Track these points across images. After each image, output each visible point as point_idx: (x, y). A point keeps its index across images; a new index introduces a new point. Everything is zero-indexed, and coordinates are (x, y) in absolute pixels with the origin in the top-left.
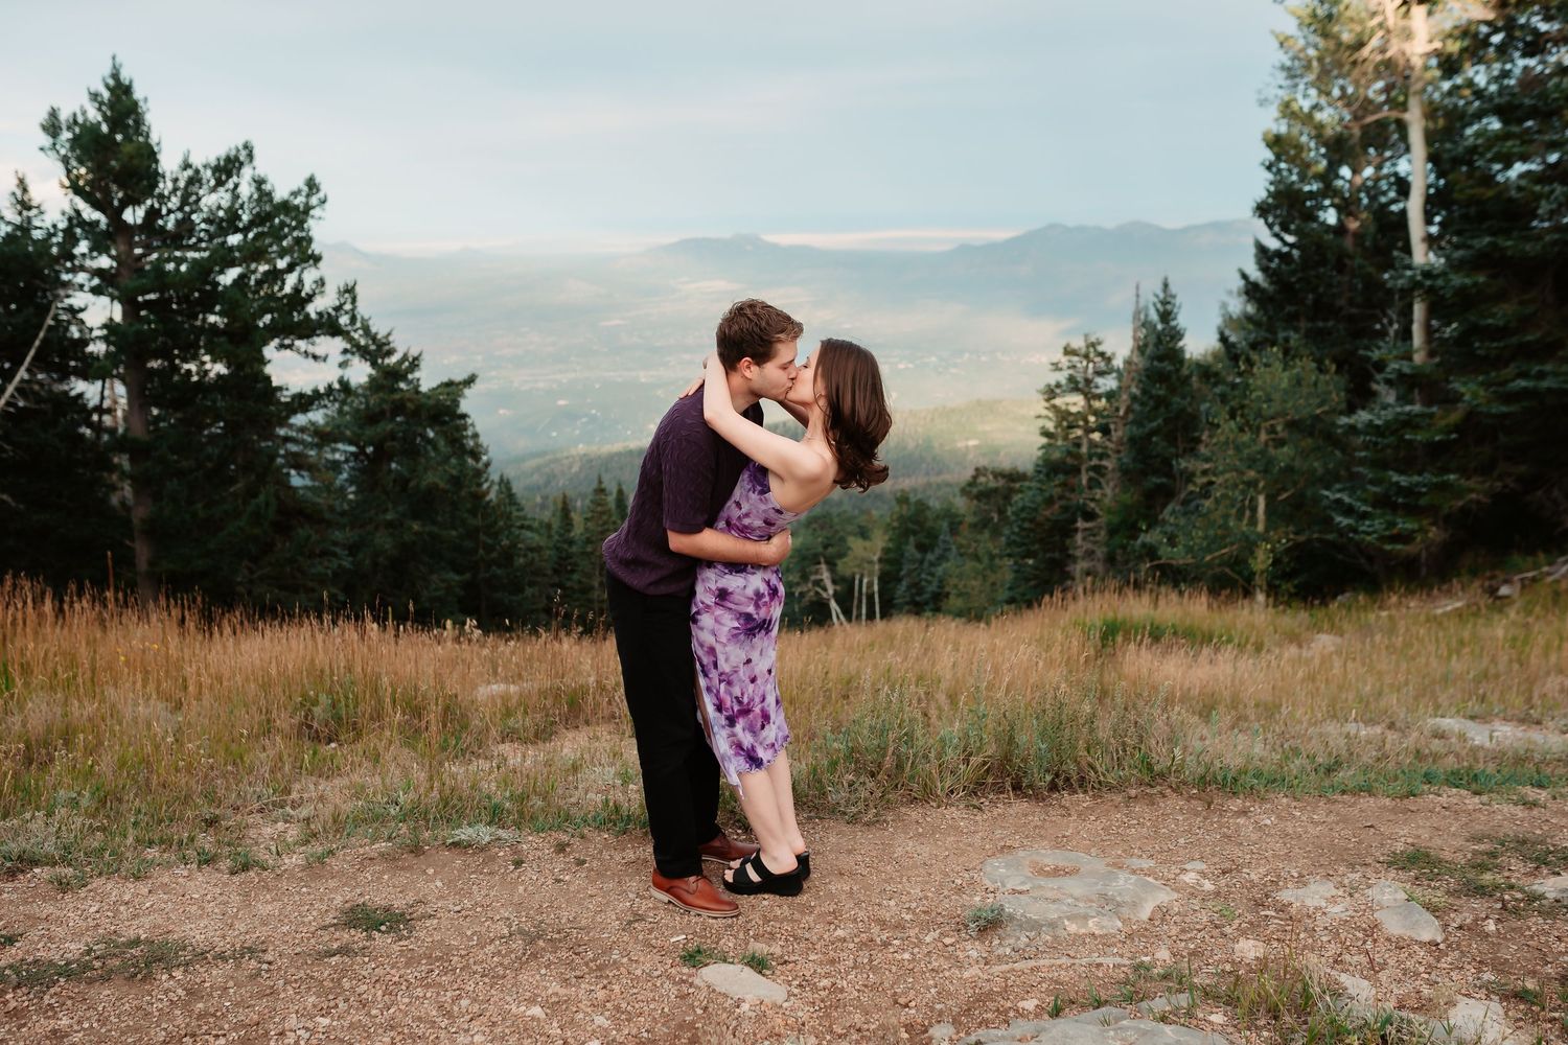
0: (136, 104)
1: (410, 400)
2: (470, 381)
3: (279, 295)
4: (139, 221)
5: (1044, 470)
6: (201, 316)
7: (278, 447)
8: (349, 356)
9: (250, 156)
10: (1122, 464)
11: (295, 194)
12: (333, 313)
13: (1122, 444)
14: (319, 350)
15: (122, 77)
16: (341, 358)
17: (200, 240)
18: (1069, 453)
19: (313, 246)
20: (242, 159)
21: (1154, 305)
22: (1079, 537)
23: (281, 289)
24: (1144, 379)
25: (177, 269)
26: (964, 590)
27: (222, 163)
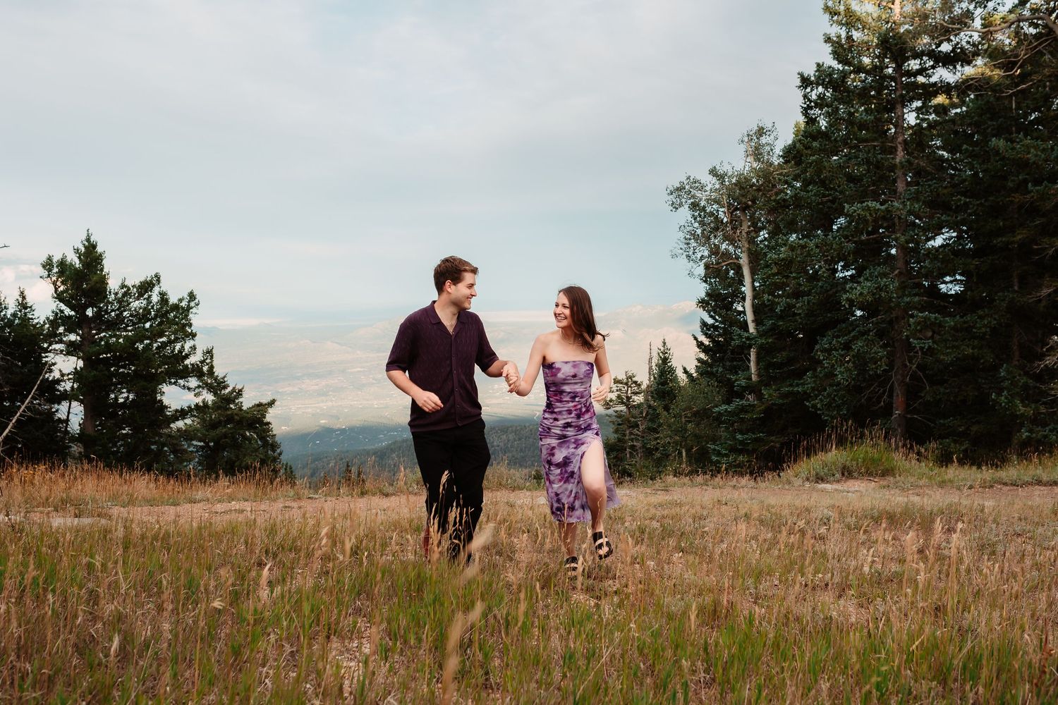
0: (99, 254)
1: (236, 414)
2: (272, 403)
3: (170, 355)
4: (95, 315)
6: (127, 367)
8: (201, 389)
9: (159, 281)
11: (181, 300)
12: (200, 365)
13: (644, 433)
14: (191, 385)
15: (91, 241)
16: (196, 391)
17: (128, 326)
18: (619, 440)
19: (192, 328)
20: (154, 282)
21: (659, 354)
23: (172, 351)
25: (118, 341)
27: (143, 285)
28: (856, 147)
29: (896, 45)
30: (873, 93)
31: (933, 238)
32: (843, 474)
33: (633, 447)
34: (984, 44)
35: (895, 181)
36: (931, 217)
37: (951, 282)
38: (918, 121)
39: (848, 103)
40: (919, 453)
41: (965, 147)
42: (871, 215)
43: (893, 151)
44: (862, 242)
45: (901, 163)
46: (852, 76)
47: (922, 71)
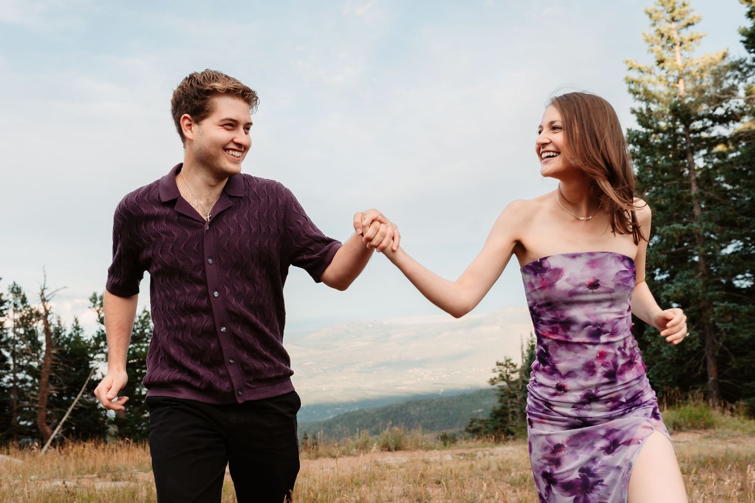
5: (494, 415)
13: (521, 401)
18: (503, 407)
21: (527, 343)
28: (661, 185)
29: (683, 112)
30: (670, 146)
31: (725, 247)
32: (674, 429)
33: (513, 412)
34: (748, 108)
35: (692, 208)
36: (722, 232)
37: (742, 279)
38: (705, 164)
39: (652, 155)
40: (732, 410)
41: (742, 180)
42: (677, 234)
43: (689, 186)
44: (672, 254)
45: (695, 195)
46: (654, 136)
47: (704, 129)
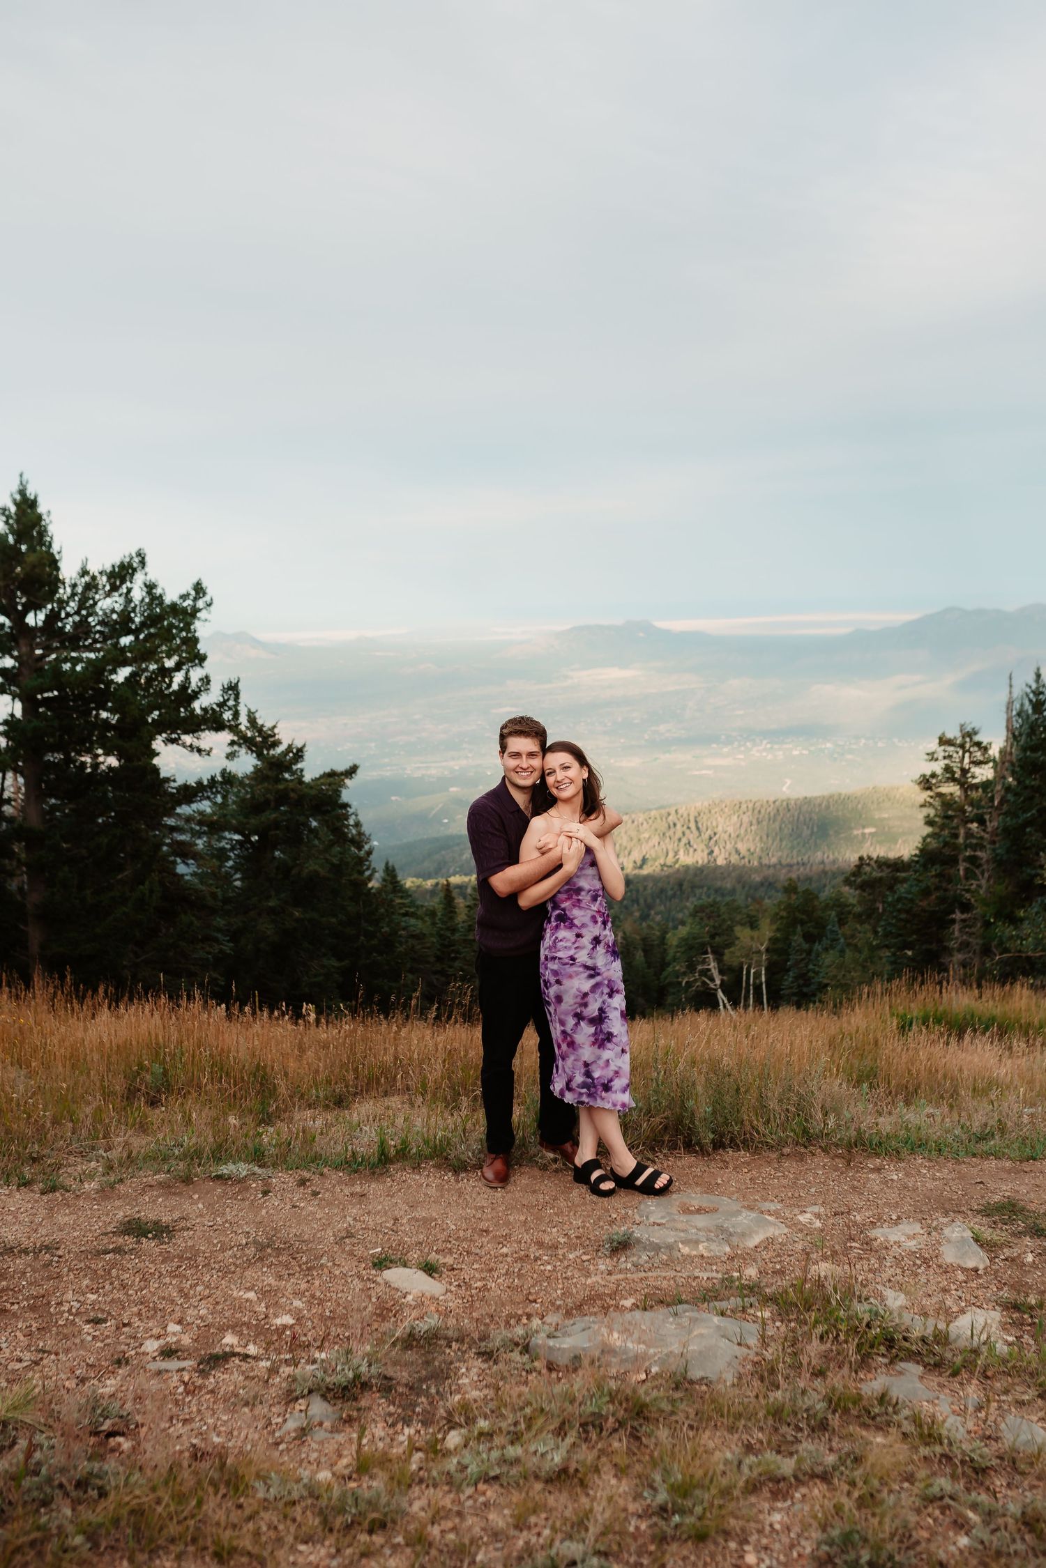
0: (40, 517)
1: (293, 790)
2: (352, 771)
3: (166, 692)
4: (40, 624)
5: (922, 861)
6: (94, 712)
7: (164, 837)
8: (236, 748)
9: (143, 563)
10: (997, 855)
11: (184, 597)
12: (218, 709)
13: (997, 835)
14: (204, 745)
15: (28, 493)
16: (229, 750)
17: (95, 641)
18: (946, 844)
19: (199, 646)
20: (135, 565)
21: (1027, 695)
22: (957, 927)
23: (169, 686)
24: (1017, 769)
25: (73, 669)
26: (843, 982)
27: (117, 570)
